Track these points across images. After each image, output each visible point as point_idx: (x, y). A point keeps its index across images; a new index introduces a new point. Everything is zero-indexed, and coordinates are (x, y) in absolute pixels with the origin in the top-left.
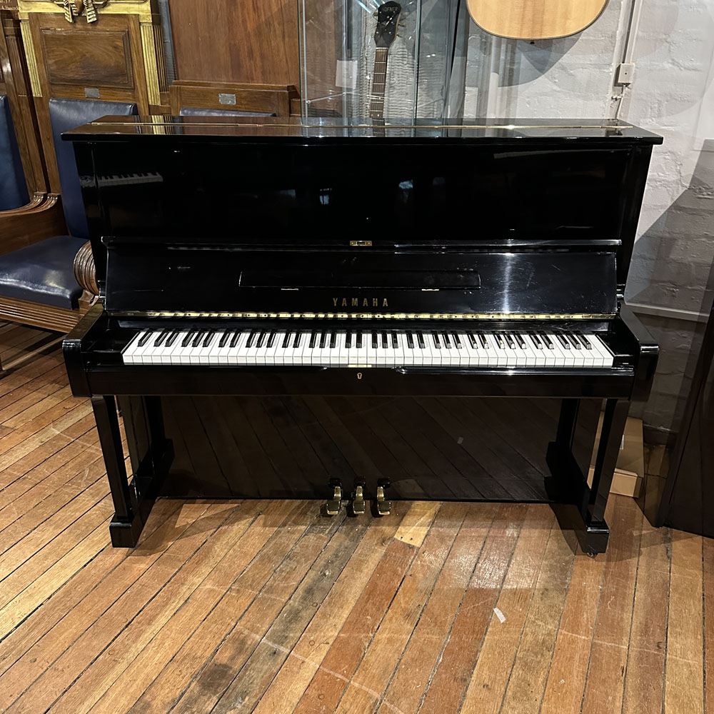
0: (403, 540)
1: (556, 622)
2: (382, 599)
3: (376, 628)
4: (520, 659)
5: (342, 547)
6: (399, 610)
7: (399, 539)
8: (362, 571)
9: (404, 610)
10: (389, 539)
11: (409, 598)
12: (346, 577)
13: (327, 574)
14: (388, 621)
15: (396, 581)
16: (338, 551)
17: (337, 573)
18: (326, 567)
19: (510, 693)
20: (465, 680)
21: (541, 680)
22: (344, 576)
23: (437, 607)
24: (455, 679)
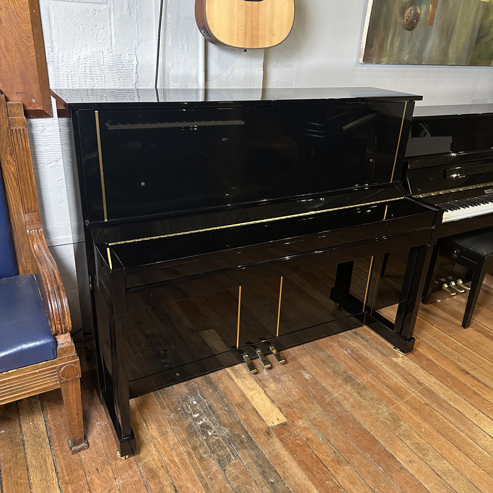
0: (275, 424)
1: (383, 405)
2: (317, 466)
3: (338, 484)
4: (400, 435)
5: (255, 458)
6: (331, 463)
7: (273, 425)
8: (286, 461)
9: (333, 461)
10: (269, 429)
11: (325, 452)
12: (284, 472)
13: (272, 481)
14: (336, 475)
15: (307, 450)
16: (256, 462)
17: (276, 475)
18: (265, 478)
19: (420, 455)
20: (402, 468)
21: (417, 437)
22: (282, 473)
23: (341, 444)
24: (399, 471)
